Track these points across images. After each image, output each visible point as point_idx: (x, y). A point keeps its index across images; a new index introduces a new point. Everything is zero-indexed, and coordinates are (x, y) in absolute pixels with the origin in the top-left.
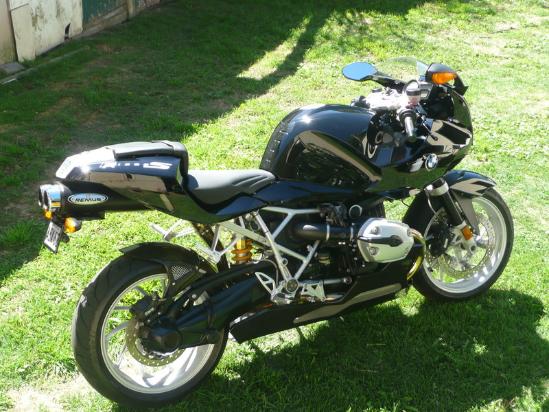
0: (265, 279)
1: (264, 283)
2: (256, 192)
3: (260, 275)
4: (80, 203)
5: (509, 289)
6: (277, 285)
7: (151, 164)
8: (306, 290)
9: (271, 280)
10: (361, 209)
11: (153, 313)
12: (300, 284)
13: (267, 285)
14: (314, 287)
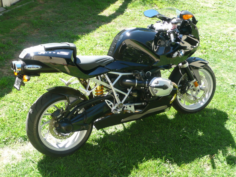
0: (109, 103)
1: (109, 105)
2: (106, 65)
3: (107, 101)
4: (29, 69)
5: (213, 108)
6: (114, 105)
7: (60, 52)
8: (126, 108)
9: (111, 103)
10: (151, 73)
11: (61, 117)
12: (124, 105)
14: (130, 106)
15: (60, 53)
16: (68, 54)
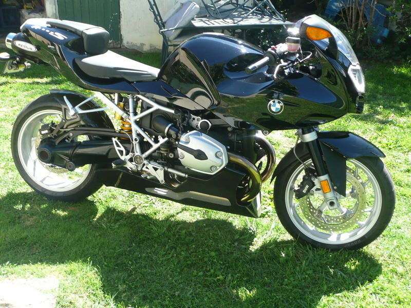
0: (118, 146)
1: (117, 148)
3: (116, 141)
6: (127, 154)
7: (56, 33)
8: (147, 168)
9: (122, 148)
10: (210, 124)
12: (145, 162)
13: (119, 150)
14: (156, 169)
15: (54, 34)
16: (62, 39)
